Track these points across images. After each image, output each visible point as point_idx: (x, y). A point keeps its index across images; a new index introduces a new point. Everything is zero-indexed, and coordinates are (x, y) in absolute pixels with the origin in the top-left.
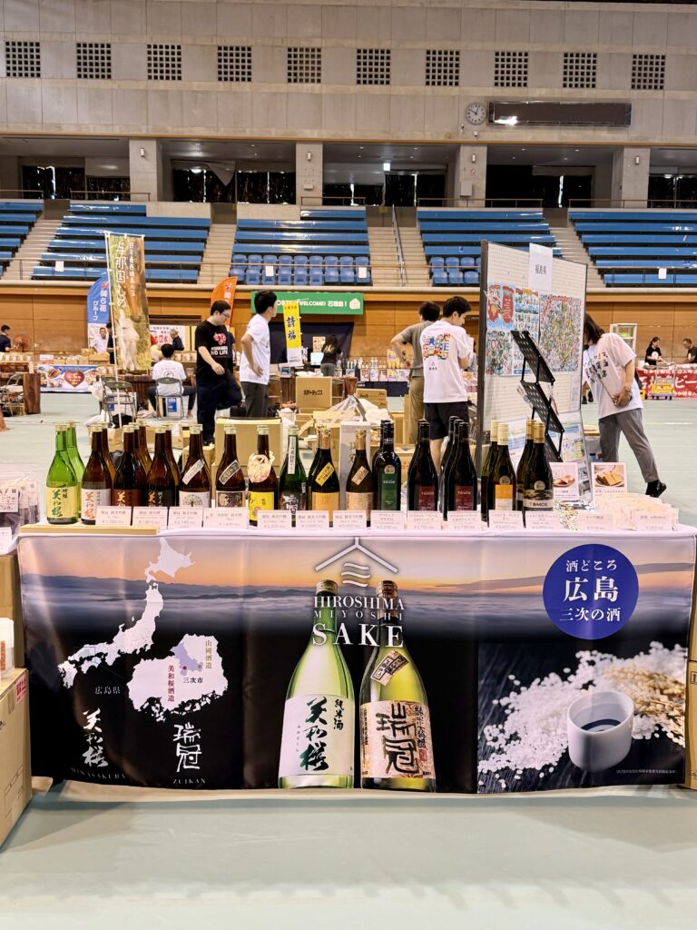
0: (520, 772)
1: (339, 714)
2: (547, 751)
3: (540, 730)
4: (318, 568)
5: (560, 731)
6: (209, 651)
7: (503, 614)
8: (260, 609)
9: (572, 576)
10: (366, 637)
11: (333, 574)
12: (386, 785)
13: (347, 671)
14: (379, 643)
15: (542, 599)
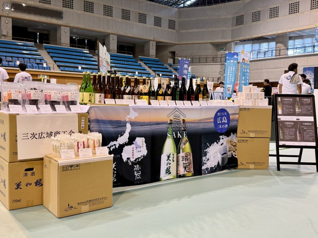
0: (210, 168)
1: (173, 158)
2: (215, 162)
3: (213, 157)
4: (168, 116)
5: (217, 157)
6: (143, 142)
7: (206, 127)
8: (155, 129)
9: (219, 117)
10: (179, 135)
11: (172, 118)
12: (184, 176)
13: (175, 145)
14: (182, 137)
15: (213, 123)
